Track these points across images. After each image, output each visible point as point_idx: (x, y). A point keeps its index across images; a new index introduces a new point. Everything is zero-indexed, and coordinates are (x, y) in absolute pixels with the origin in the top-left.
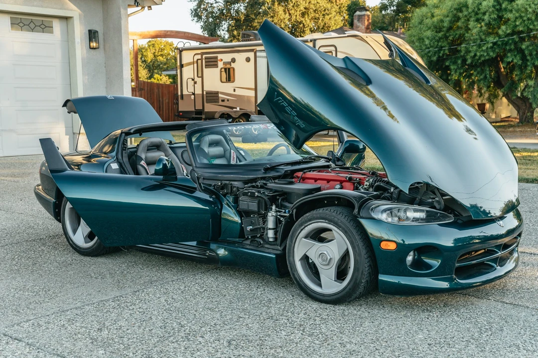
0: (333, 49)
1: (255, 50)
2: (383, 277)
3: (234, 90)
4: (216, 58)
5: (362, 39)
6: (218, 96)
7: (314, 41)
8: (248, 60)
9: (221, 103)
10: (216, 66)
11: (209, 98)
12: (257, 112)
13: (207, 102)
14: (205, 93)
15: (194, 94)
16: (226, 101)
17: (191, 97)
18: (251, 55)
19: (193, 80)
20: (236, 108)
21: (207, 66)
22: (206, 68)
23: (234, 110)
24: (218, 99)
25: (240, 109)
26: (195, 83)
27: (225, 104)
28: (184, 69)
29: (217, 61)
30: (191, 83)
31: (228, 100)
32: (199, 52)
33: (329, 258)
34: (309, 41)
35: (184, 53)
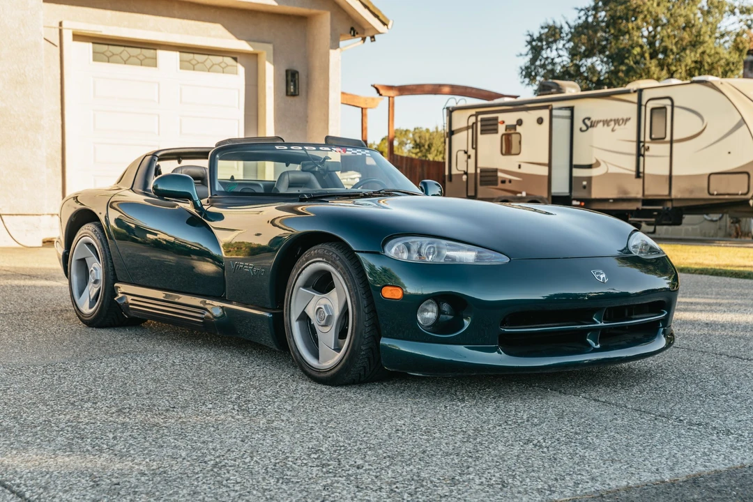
0: (668, 102)
1: (550, 107)
2: (384, 341)
3: (520, 167)
4: (496, 119)
5: (713, 86)
6: (496, 176)
7: (640, 91)
8: (540, 121)
9: (500, 185)
10: (496, 131)
11: (483, 179)
12: (550, 198)
13: (481, 185)
14: (479, 171)
15: (466, 173)
16: (507, 182)
17: (462, 178)
18: (545, 114)
19: (466, 152)
20: (521, 193)
21: (483, 132)
22: (481, 134)
23: (519, 195)
24: (497, 181)
25: (527, 194)
26: (469, 157)
27: (507, 186)
28: (454, 137)
29: (497, 125)
30: (462, 157)
31: (510, 181)
32: (473, 112)
33: (327, 315)
34: (632, 91)
35: (455, 114)
